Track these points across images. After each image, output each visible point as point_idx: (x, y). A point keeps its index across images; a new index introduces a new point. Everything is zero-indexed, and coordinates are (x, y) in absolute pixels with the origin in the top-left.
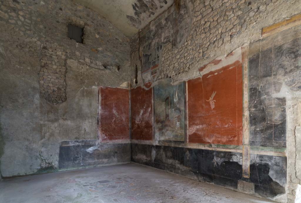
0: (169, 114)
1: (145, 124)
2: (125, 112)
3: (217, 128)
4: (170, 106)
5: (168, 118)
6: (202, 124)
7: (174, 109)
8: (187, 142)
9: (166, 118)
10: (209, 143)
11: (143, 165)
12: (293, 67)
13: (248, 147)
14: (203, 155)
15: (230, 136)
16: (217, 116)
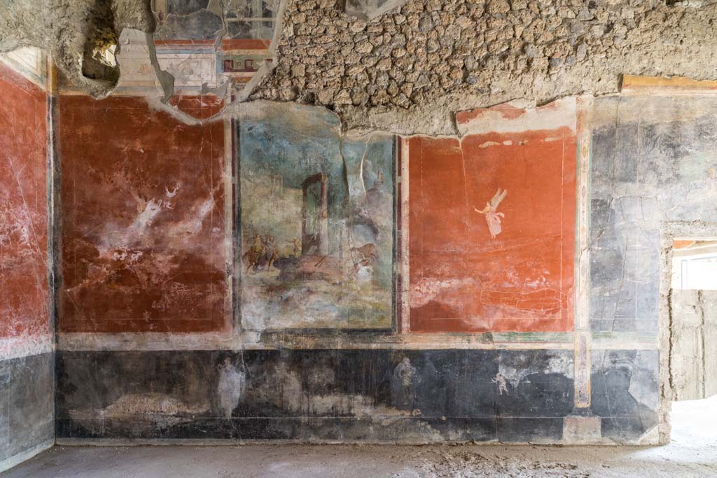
0: (318, 236)
1: (176, 266)
2: (30, 199)
3: (508, 288)
4: (325, 207)
5: (318, 251)
6: (461, 277)
7: (344, 221)
8: (404, 332)
9: (305, 247)
10: (482, 329)
11: (155, 442)
12: (671, 175)
13: (588, 335)
14: (462, 365)
15: (542, 310)
16: (508, 257)
